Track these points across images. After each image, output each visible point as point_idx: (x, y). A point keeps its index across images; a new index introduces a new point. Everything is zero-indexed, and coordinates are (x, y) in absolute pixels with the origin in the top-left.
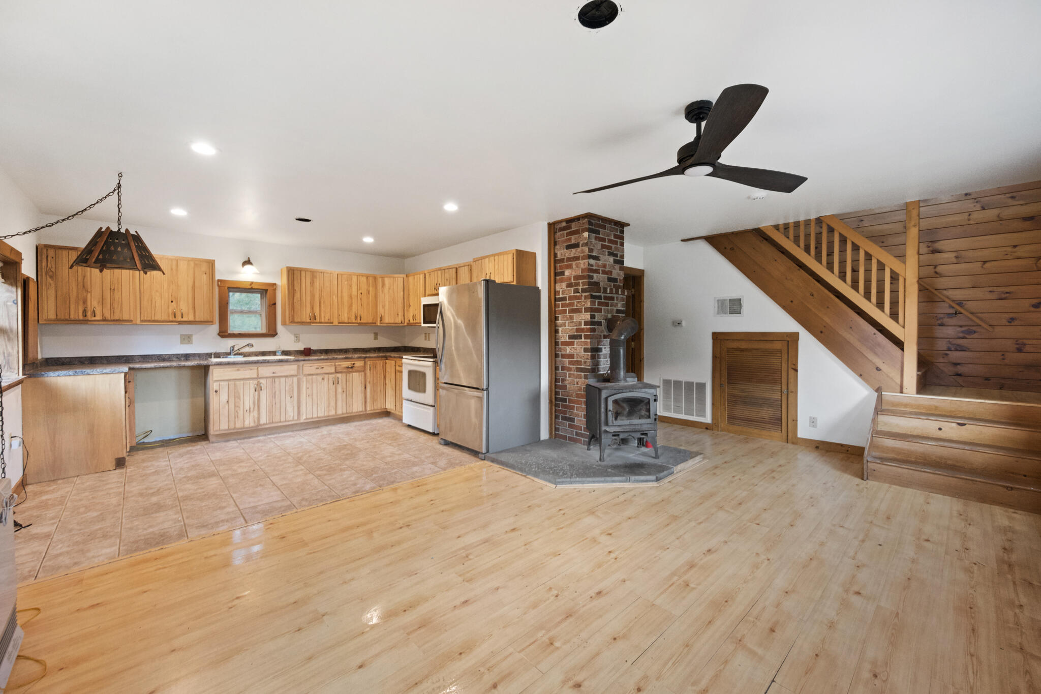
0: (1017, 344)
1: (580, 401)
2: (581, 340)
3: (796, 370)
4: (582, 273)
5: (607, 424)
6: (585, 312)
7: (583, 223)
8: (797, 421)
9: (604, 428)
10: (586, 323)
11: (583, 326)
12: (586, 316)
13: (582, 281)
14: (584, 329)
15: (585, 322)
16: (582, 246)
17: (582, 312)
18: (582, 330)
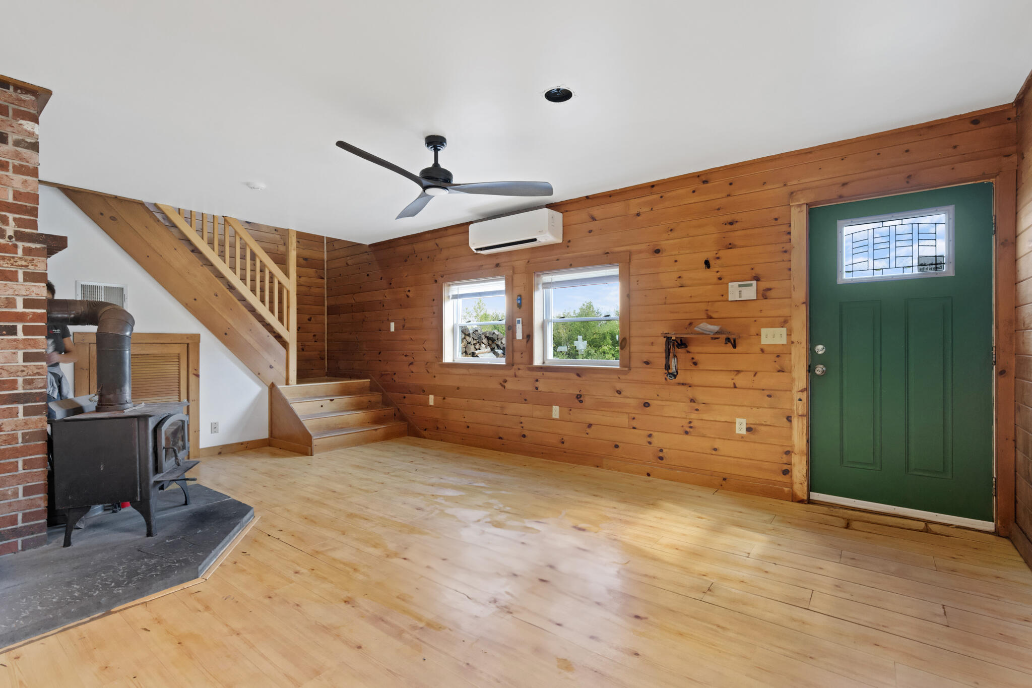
0: (302, 346)
1: (12, 463)
2: (14, 337)
3: (198, 376)
4: (15, 198)
5: (157, 470)
6: (25, 280)
7: (20, 100)
8: (199, 431)
9: (153, 479)
10: (28, 303)
11: (20, 308)
12: (34, 289)
13: (17, 216)
14: (23, 314)
15: (25, 300)
16: (17, 143)
17: (17, 280)
18: (20, 317)
